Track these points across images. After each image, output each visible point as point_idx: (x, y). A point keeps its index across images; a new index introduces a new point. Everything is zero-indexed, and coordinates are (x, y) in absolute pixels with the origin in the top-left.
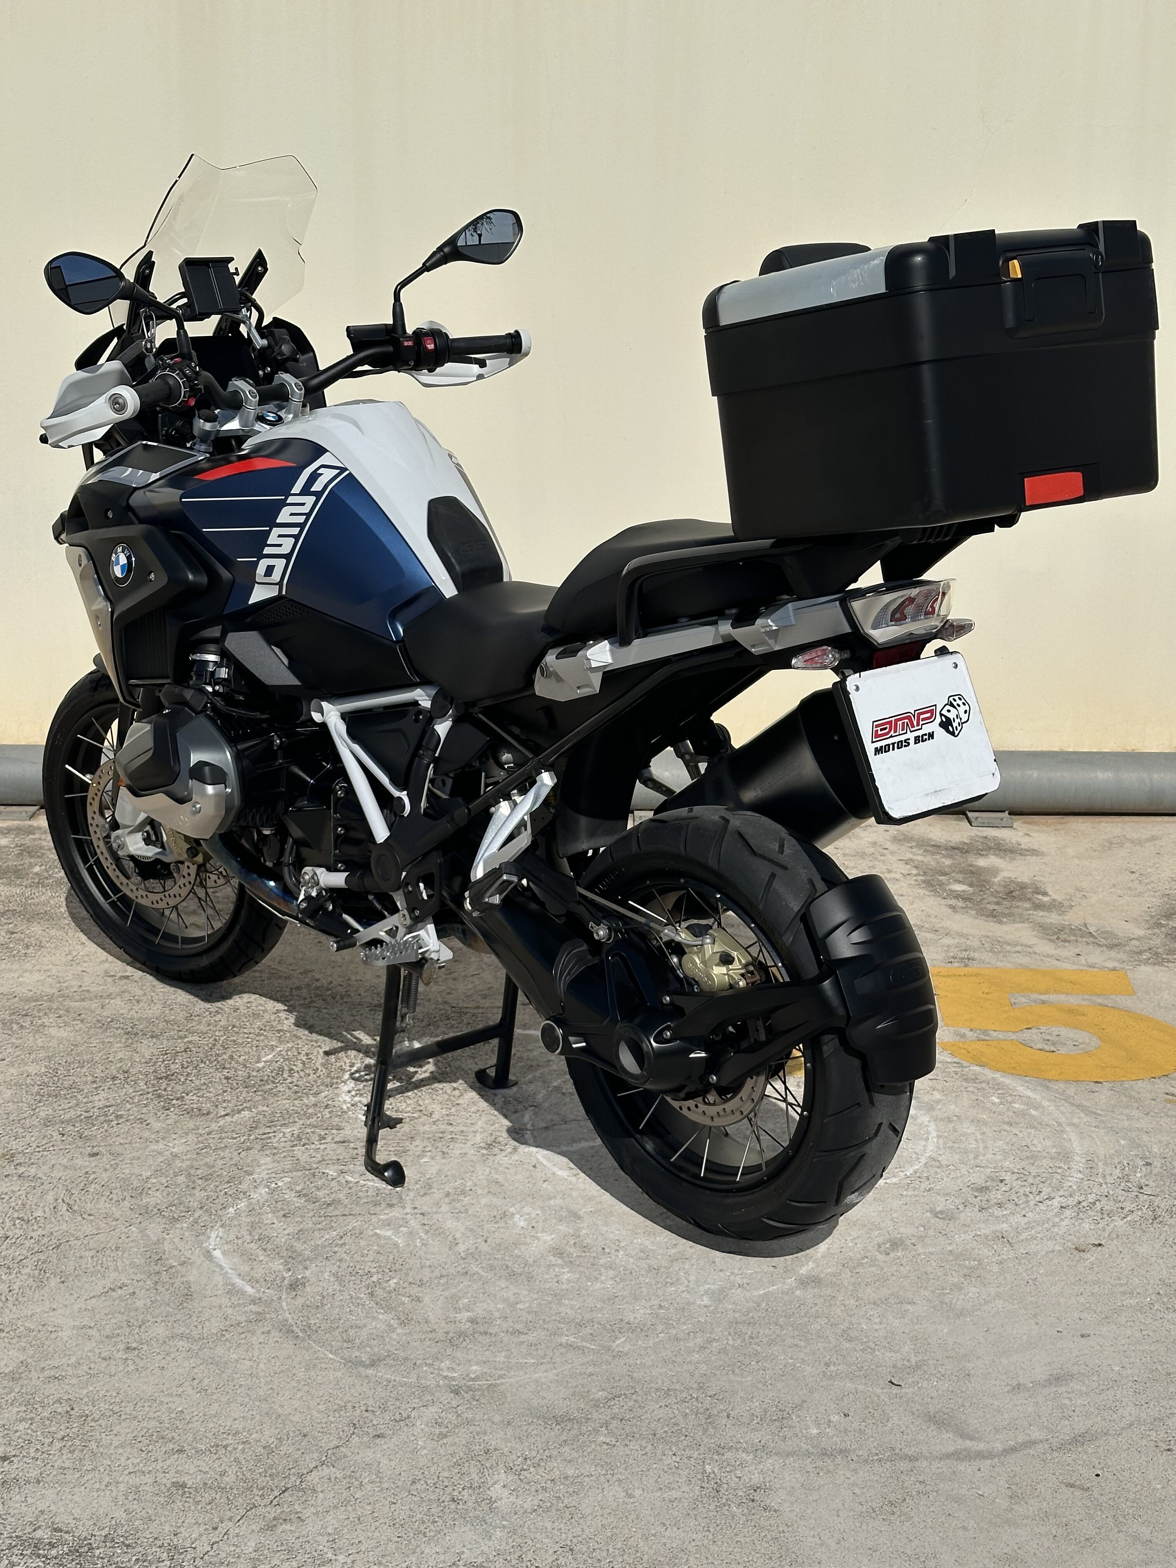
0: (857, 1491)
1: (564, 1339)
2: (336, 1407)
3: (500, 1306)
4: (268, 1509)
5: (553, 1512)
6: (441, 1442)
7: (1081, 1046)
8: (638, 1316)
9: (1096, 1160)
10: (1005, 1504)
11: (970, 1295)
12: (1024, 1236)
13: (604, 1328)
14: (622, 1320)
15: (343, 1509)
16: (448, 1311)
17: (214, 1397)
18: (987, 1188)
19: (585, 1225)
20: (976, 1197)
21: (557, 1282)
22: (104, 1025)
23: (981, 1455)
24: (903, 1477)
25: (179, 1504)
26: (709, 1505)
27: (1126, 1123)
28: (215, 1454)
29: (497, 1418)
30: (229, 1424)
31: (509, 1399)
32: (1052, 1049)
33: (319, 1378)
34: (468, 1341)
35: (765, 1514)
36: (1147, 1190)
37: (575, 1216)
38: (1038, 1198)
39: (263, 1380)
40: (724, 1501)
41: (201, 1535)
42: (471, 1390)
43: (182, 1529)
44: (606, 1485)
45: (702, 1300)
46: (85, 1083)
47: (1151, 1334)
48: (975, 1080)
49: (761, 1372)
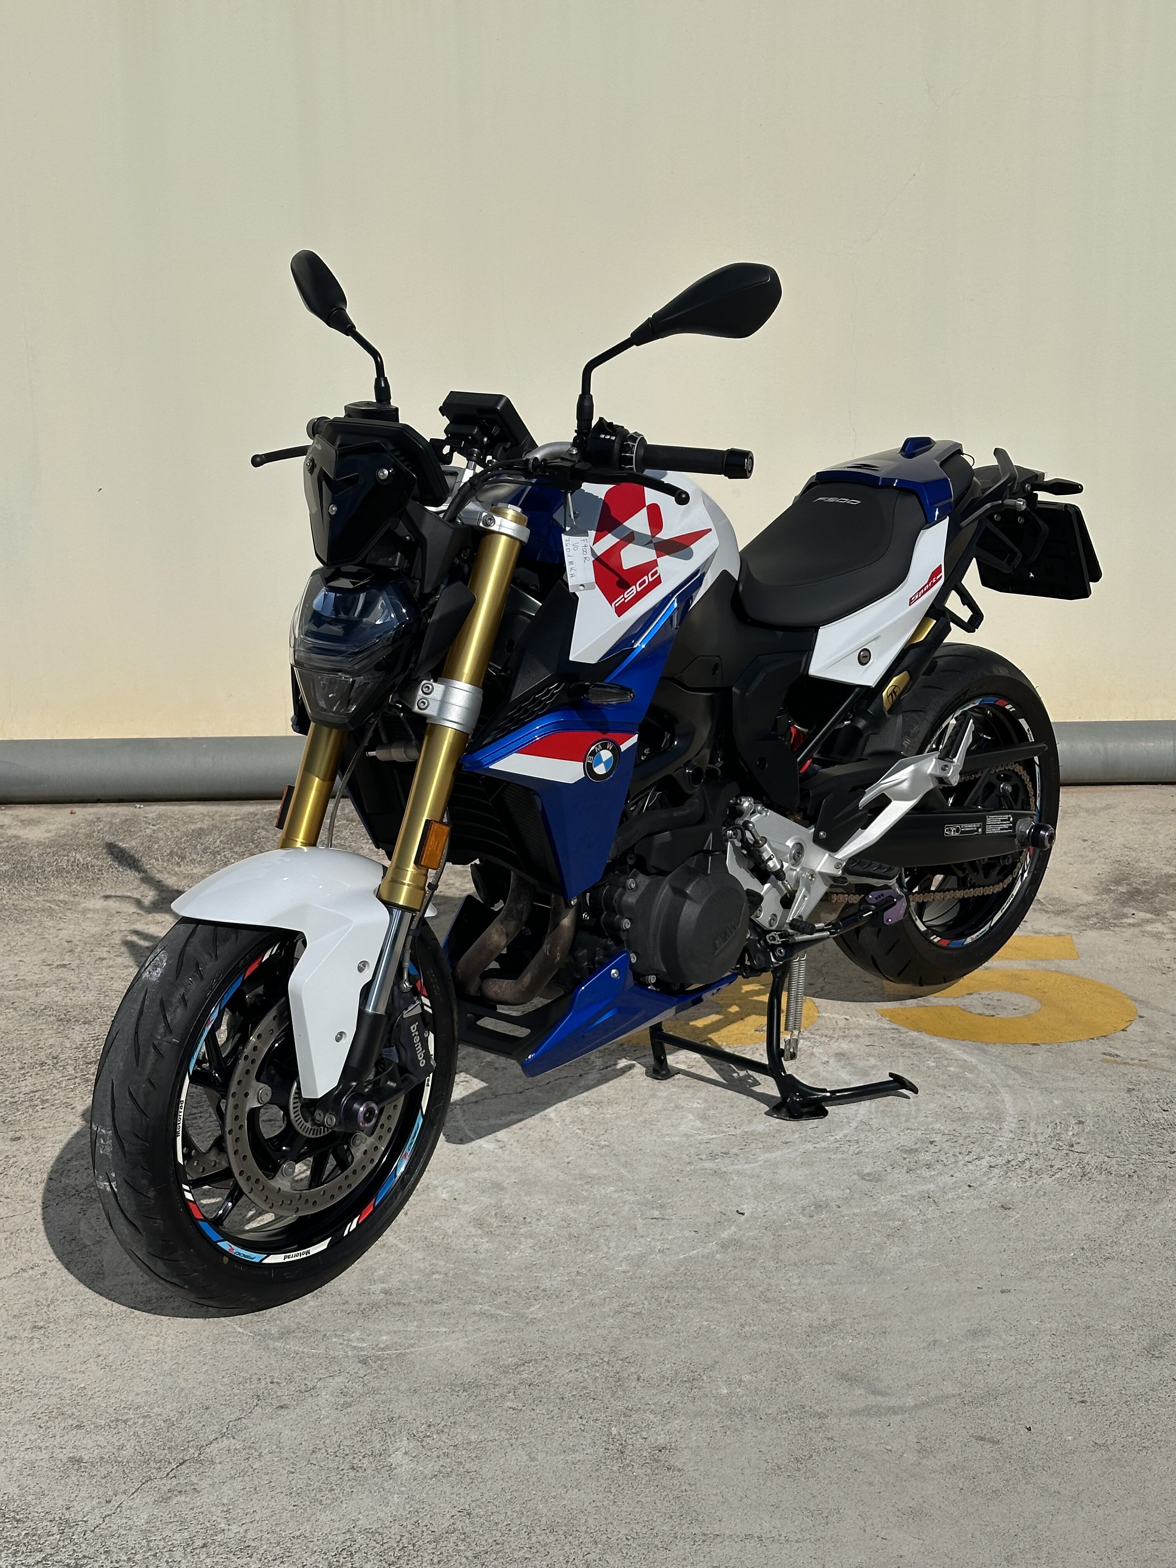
0: (764, 1449)
1: (477, 1308)
2: (241, 1379)
3: (415, 1277)
4: (164, 1481)
5: (453, 1478)
6: (345, 1411)
7: (1021, 1010)
8: (555, 1283)
9: (1028, 1120)
10: (911, 1457)
11: (891, 1254)
12: (950, 1196)
13: (520, 1296)
14: (538, 1288)
15: (240, 1479)
16: (363, 1283)
17: (118, 1373)
18: (916, 1150)
19: (507, 1196)
20: (905, 1159)
21: (476, 1252)
22: (36, 1013)
23: (893, 1411)
24: (811, 1434)
25: (74, 1479)
26: (613, 1466)
27: (1062, 1084)
28: (115, 1428)
29: (403, 1387)
30: (130, 1398)
31: (417, 1368)
32: (992, 1013)
33: (226, 1351)
34: (380, 1311)
35: (668, 1474)
36: (1076, 1148)
37: (498, 1187)
38: (967, 1159)
39: (169, 1355)
40: (628, 1462)
41: (94, 1509)
42: (379, 1360)
43: (75, 1503)
44: (510, 1449)
45: (621, 1266)
46: (14, 1069)
47: (1072, 1288)
48: (912, 1045)
49: (675, 1334)
